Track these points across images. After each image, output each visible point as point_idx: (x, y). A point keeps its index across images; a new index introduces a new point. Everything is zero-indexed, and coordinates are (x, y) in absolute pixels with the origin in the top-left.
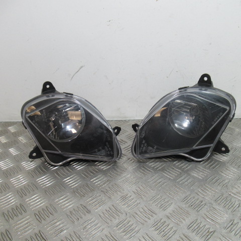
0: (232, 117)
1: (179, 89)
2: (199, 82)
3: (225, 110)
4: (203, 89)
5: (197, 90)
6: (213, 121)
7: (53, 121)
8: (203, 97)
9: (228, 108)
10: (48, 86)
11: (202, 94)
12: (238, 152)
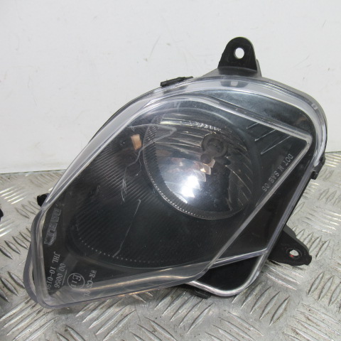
0: (316, 163)
1: (164, 85)
2: (222, 64)
3: (301, 144)
4: (234, 82)
5: (216, 86)
6: (266, 180)
8: (233, 107)
9: (308, 139)
11: (230, 97)
12: (328, 252)
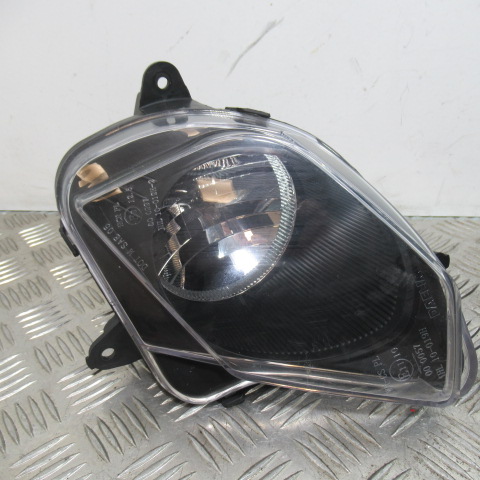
7: (179, 220)
10: (162, 83)
